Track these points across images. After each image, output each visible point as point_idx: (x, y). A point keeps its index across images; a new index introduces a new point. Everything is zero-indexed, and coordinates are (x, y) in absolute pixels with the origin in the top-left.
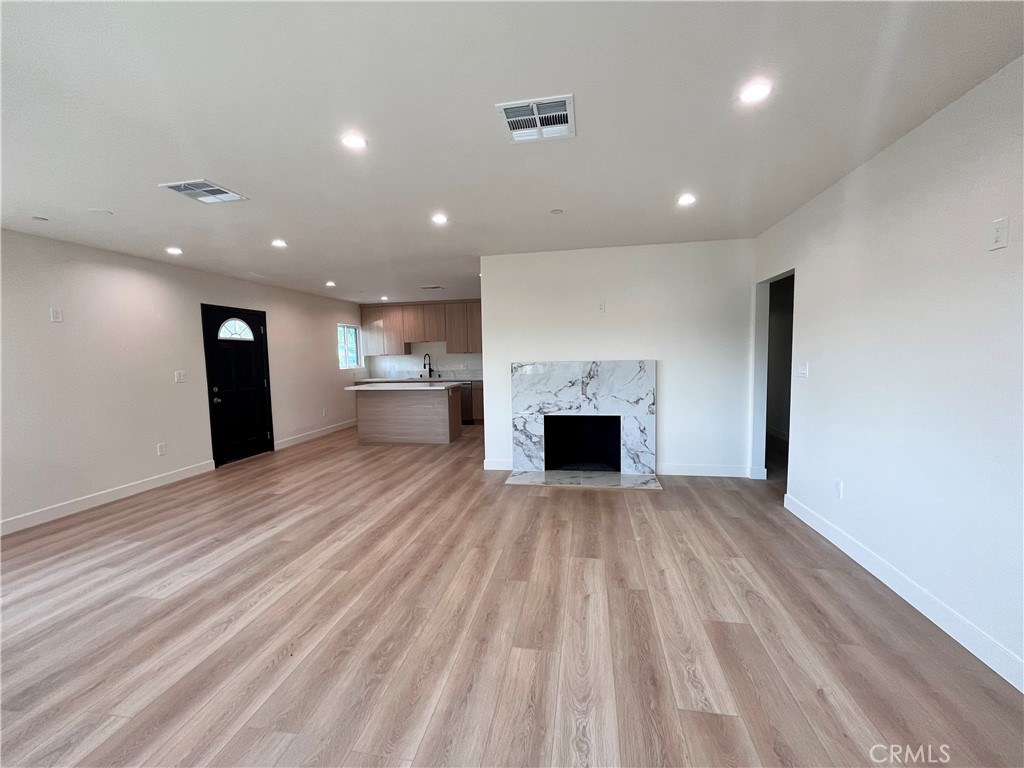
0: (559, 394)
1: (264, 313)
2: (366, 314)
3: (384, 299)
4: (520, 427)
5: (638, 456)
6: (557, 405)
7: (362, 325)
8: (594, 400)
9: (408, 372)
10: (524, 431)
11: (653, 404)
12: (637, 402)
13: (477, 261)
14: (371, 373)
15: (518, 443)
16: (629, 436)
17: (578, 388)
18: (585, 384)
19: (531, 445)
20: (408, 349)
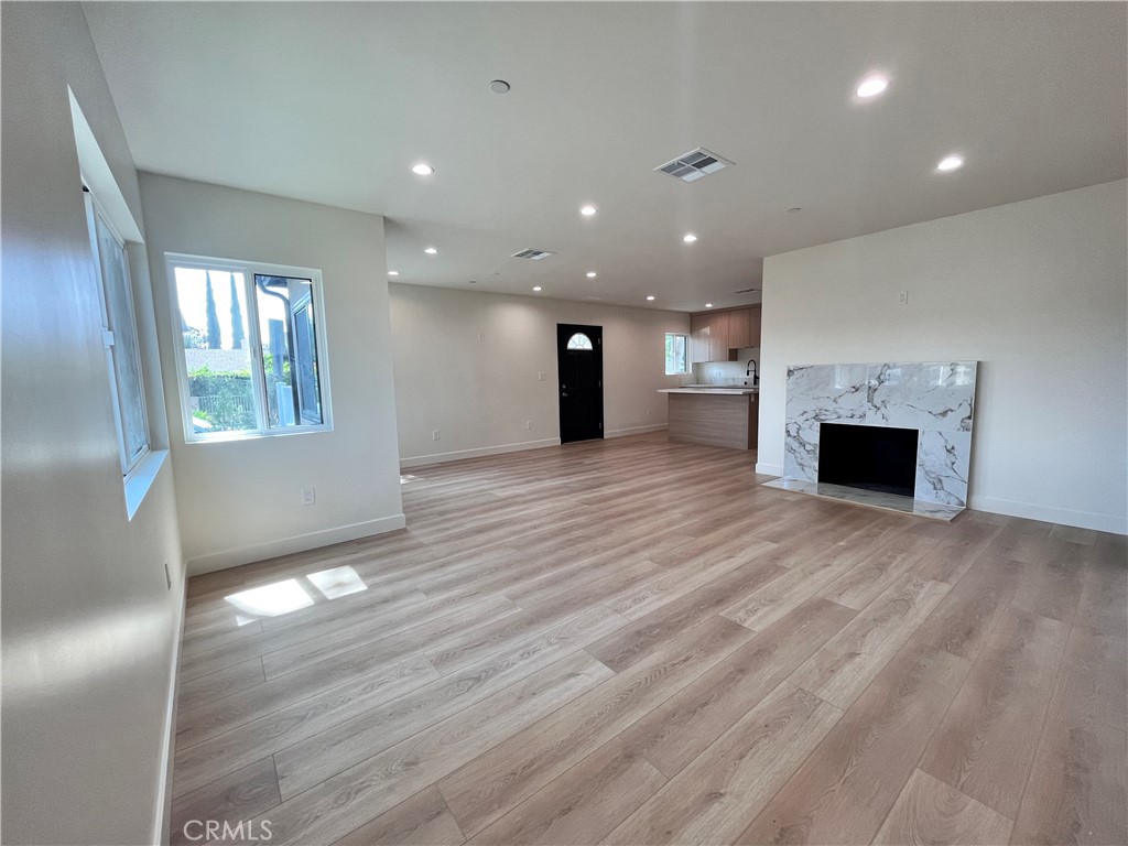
0: (839, 401)
1: (601, 328)
2: (694, 322)
3: (709, 306)
4: (793, 433)
5: (940, 481)
6: (836, 413)
7: (691, 333)
8: (883, 408)
9: (734, 379)
10: (797, 438)
11: (969, 418)
12: (944, 414)
13: (760, 262)
14: (698, 379)
15: (790, 450)
16: (928, 454)
17: (863, 395)
18: (872, 390)
19: (804, 453)
20: (733, 356)
